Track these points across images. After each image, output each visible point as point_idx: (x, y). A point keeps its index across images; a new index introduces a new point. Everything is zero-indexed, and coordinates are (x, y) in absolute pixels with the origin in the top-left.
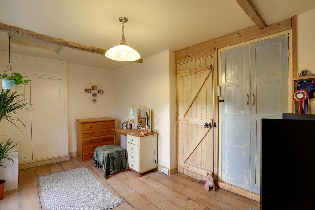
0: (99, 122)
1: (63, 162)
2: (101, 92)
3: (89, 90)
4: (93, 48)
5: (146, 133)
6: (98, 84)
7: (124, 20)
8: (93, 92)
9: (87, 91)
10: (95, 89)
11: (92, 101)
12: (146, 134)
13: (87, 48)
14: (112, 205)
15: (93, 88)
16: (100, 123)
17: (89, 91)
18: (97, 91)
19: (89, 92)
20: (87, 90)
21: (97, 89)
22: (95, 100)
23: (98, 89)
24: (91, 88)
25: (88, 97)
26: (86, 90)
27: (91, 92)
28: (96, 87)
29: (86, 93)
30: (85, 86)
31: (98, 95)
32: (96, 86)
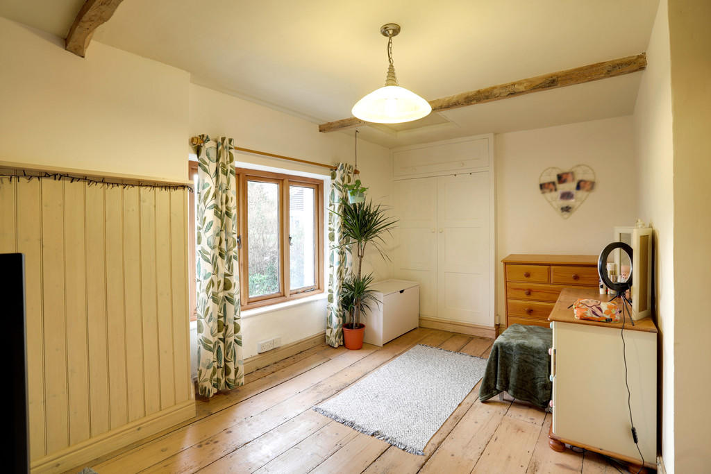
0: (550, 265)
1: (481, 338)
2: (588, 187)
3: (549, 183)
4: (466, 96)
5: (589, 314)
6: (579, 166)
7: (390, 31)
8: (563, 188)
9: (547, 188)
10: (570, 178)
11: (559, 210)
12: (588, 319)
13: (454, 100)
14: (400, 441)
15: (561, 179)
16: (552, 267)
17: (552, 186)
18: (574, 185)
19: (551, 190)
20: (546, 186)
21: (573, 179)
22: (567, 209)
23: (579, 177)
24: (555, 179)
25: (549, 202)
26: (542, 186)
27: (556, 190)
28: (572, 173)
29: (543, 193)
30: (541, 175)
31: (580, 194)
32: (573, 170)
